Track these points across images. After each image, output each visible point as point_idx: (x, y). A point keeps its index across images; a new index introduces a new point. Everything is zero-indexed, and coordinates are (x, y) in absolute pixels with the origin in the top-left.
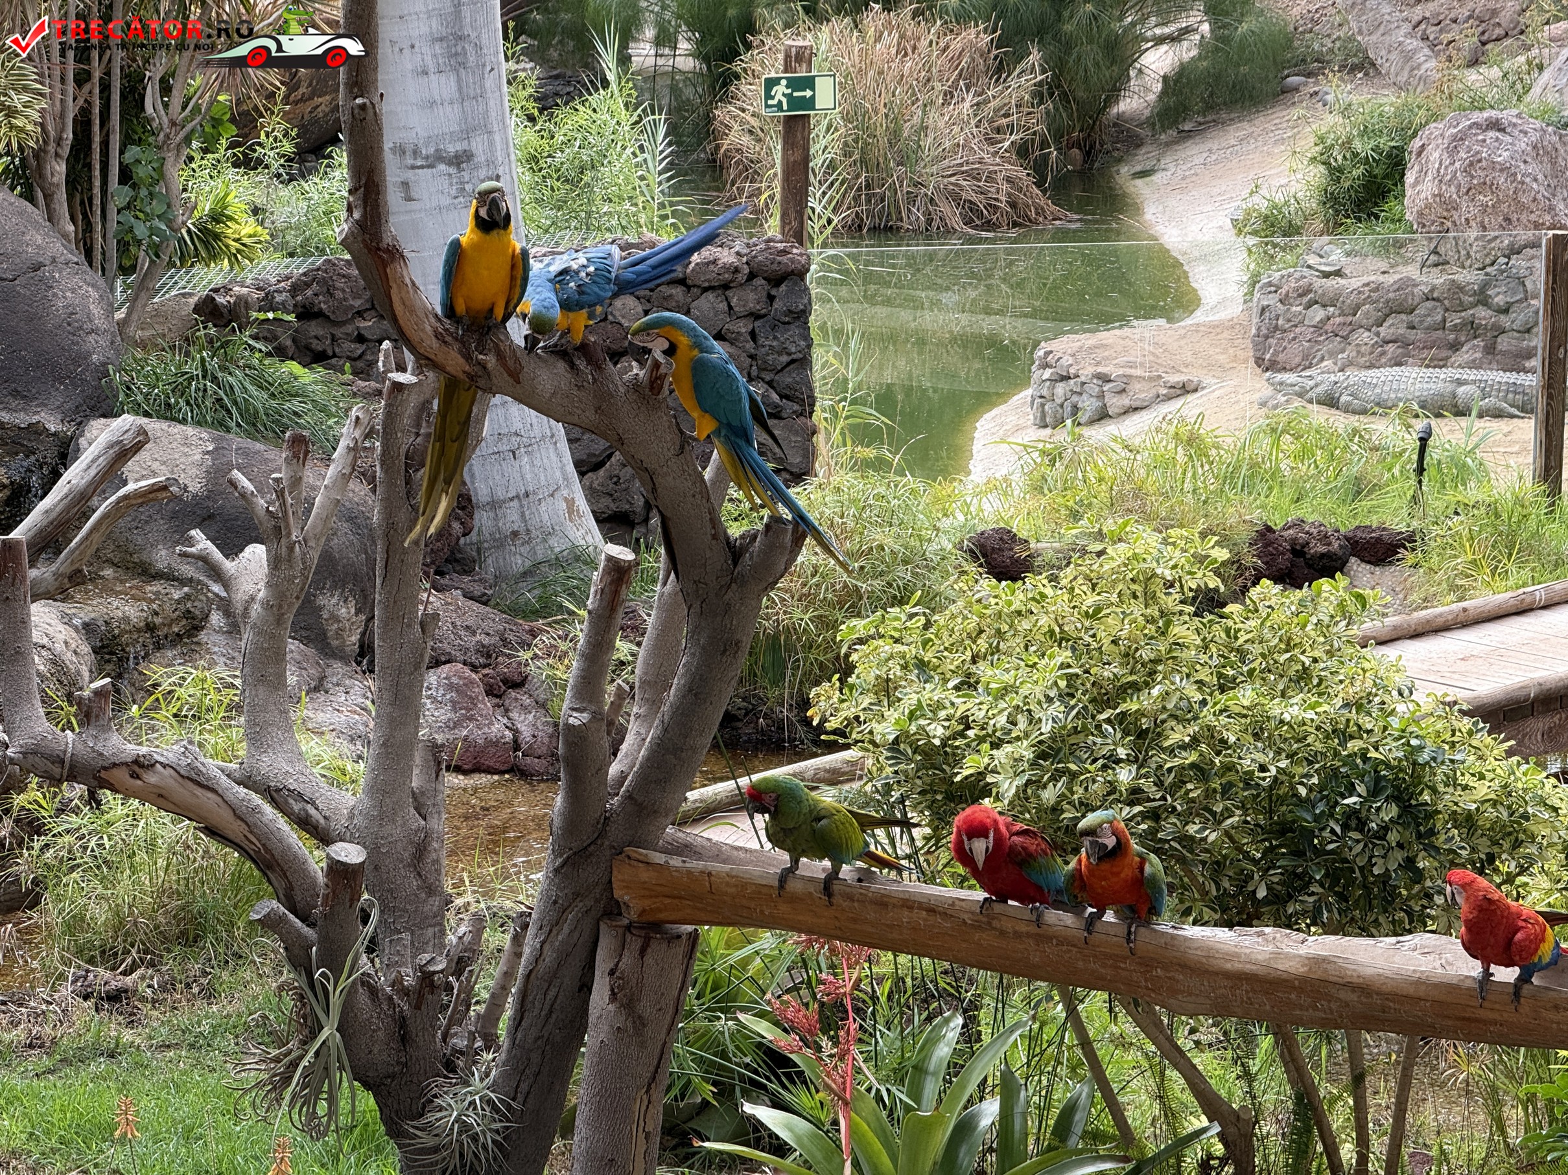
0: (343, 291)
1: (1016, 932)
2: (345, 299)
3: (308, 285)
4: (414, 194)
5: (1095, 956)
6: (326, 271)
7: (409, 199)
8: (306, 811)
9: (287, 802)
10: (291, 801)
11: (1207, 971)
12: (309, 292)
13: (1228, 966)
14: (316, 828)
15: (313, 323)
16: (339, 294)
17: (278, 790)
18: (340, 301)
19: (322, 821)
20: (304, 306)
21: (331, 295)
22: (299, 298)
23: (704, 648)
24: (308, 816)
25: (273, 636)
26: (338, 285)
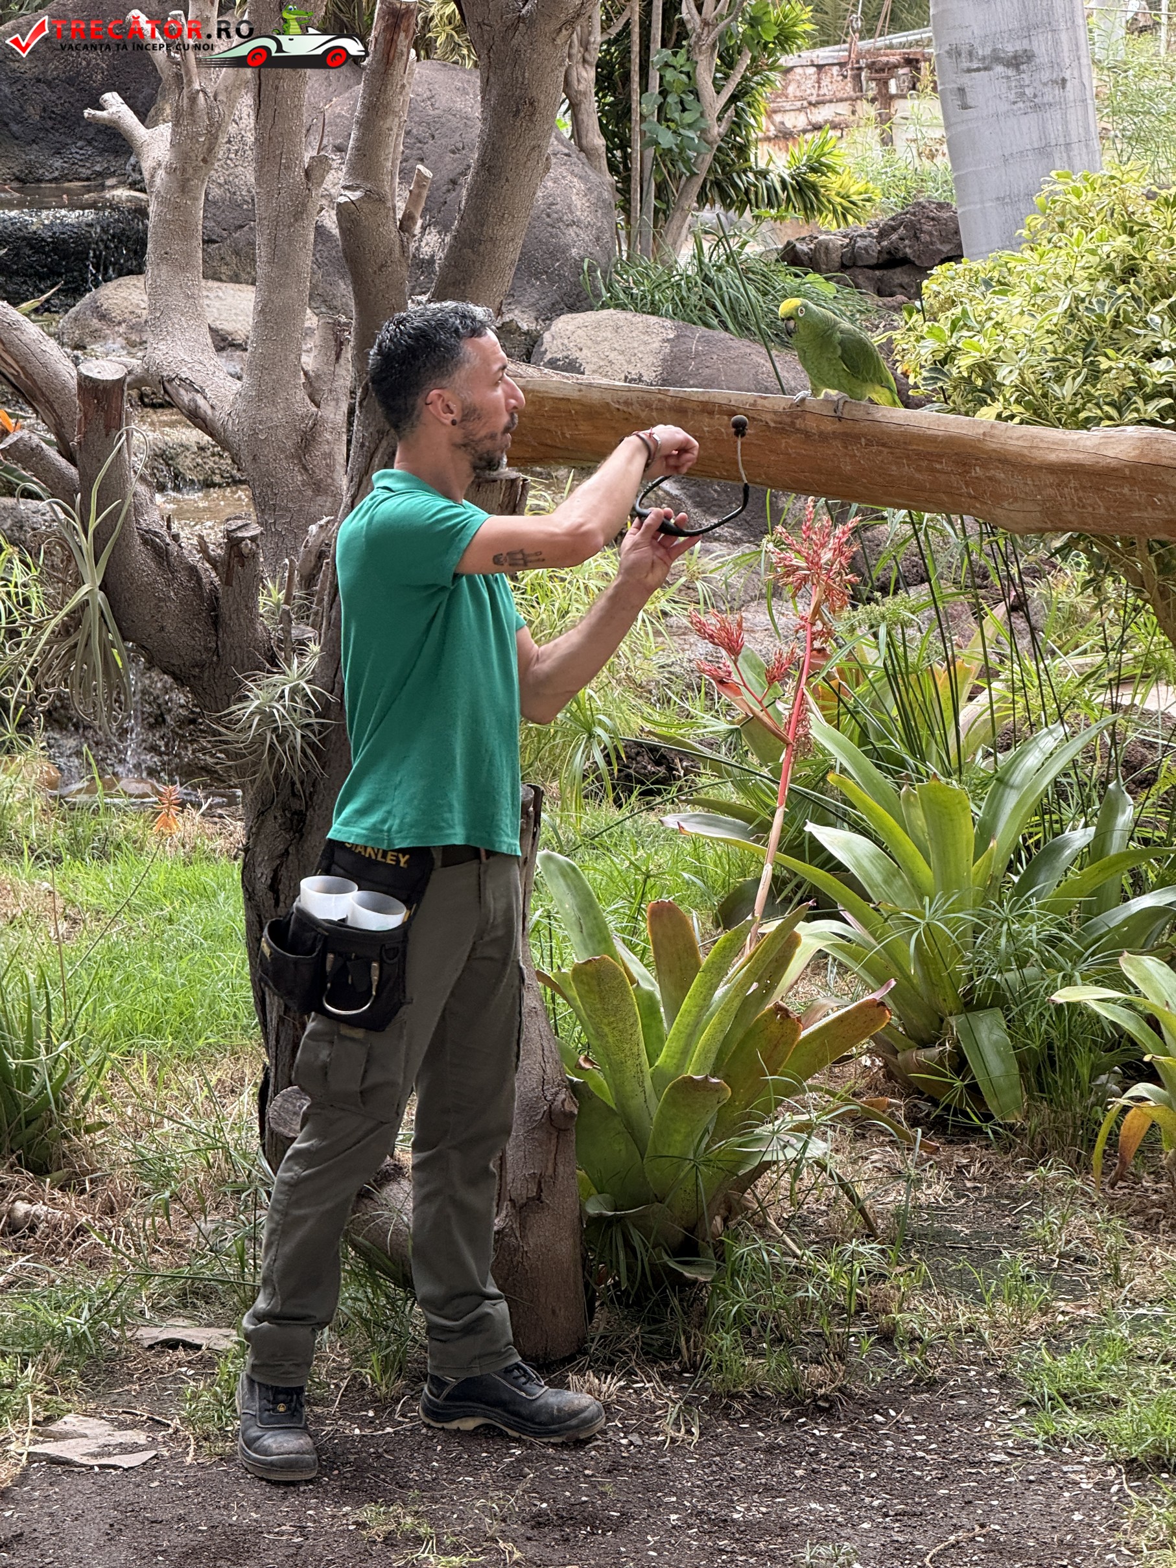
0: (931, 234)
1: (821, 433)
2: (932, 243)
3: (894, 229)
4: (970, 101)
5: (908, 457)
6: (914, 214)
7: (965, 107)
8: (195, 401)
9: (178, 394)
10: (182, 392)
11: (1029, 466)
12: (894, 237)
13: (1052, 457)
14: (204, 420)
15: (898, 270)
16: (924, 237)
17: (171, 380)
18: (926, 245)
19: (209, 412)
20: (889, 253)
21: (918, 239)
22: (885, 243)
23: (494, 109)
24: (197, 407)
25: (177, 207)
26: (925, 227)
